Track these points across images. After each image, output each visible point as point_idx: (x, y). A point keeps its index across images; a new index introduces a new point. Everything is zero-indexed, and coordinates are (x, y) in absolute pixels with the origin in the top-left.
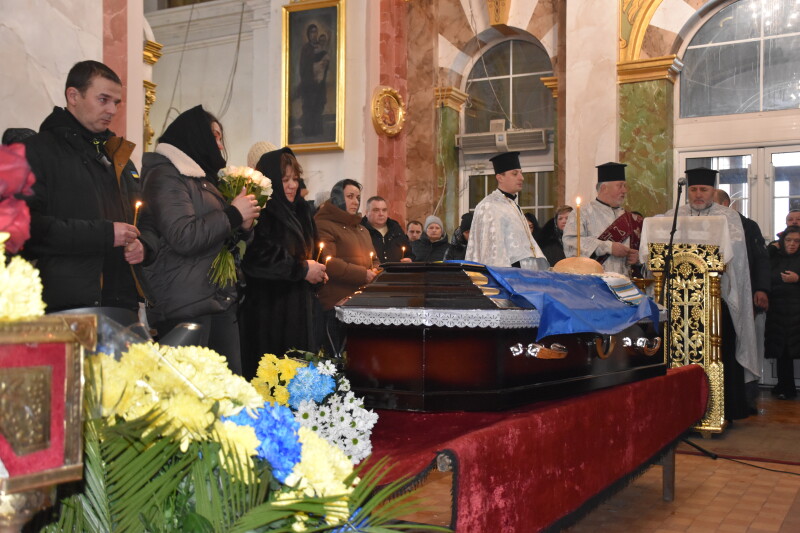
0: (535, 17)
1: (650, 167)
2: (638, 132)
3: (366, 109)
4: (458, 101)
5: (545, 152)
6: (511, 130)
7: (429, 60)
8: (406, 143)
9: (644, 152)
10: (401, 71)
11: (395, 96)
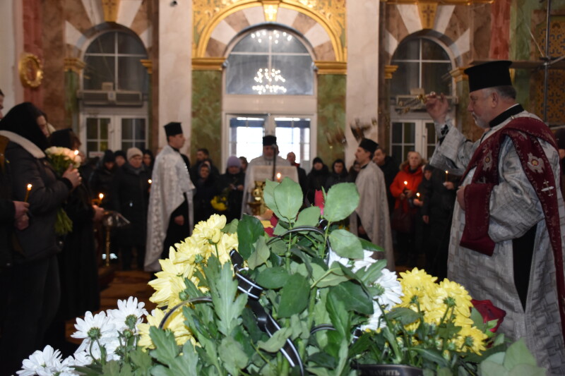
0: (136, 20)
1: (211, 122)
2: (203, 100)
3: (14, 68)
4: (79, 68)
5: (140, 106)
6: (118, 91)
7: (59, 37)
8: (43, 93)
9: (207, 113)
10: (37, 42)
11: (35, 60)
